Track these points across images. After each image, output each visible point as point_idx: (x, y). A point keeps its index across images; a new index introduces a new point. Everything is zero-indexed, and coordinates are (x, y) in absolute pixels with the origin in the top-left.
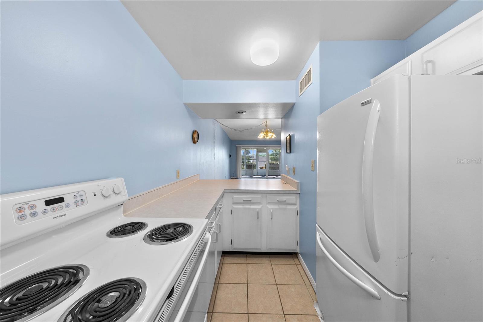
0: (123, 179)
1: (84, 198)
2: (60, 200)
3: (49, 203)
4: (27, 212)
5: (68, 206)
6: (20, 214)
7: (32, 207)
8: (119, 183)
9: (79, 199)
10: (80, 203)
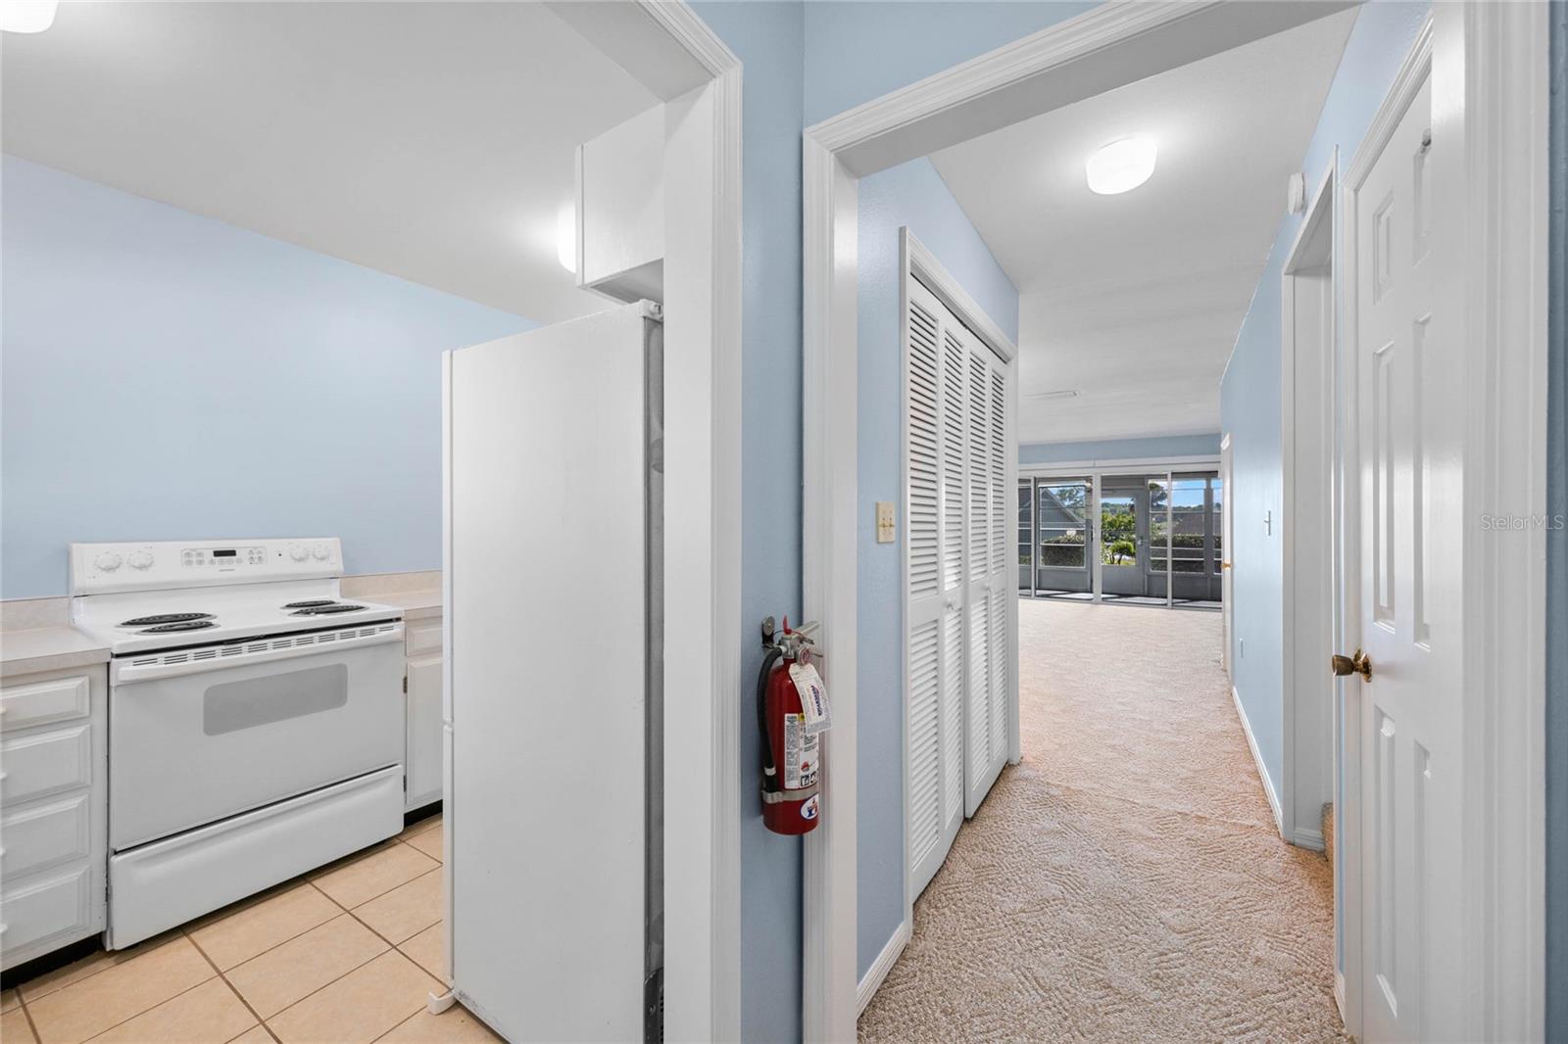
0: (338, 539)
1: (263, 556)
2: (232, 553)
3: (217, 554)
4: (194, 559)
5: (240, 561)
6: (187, 559)
7: (199, 555)
8: (331, 545)
9: (255, 556)
10: (256, 560)
